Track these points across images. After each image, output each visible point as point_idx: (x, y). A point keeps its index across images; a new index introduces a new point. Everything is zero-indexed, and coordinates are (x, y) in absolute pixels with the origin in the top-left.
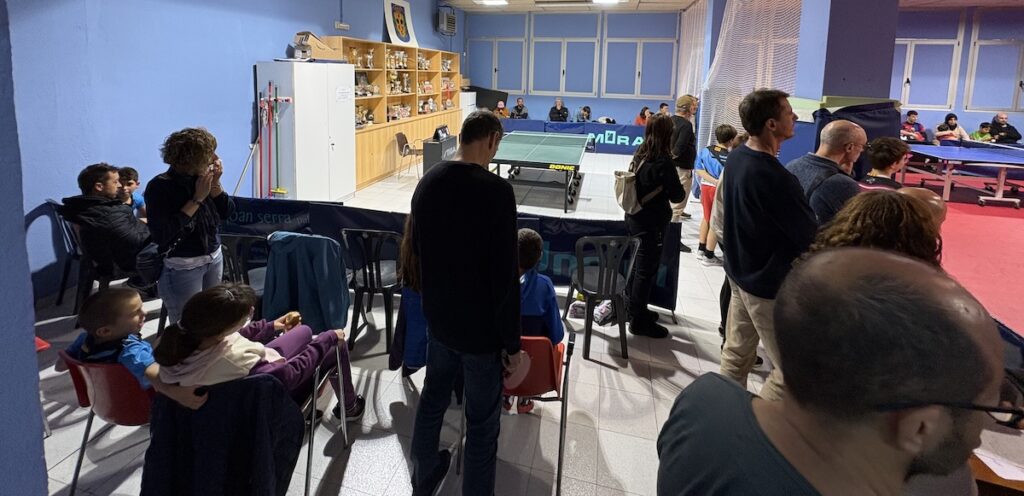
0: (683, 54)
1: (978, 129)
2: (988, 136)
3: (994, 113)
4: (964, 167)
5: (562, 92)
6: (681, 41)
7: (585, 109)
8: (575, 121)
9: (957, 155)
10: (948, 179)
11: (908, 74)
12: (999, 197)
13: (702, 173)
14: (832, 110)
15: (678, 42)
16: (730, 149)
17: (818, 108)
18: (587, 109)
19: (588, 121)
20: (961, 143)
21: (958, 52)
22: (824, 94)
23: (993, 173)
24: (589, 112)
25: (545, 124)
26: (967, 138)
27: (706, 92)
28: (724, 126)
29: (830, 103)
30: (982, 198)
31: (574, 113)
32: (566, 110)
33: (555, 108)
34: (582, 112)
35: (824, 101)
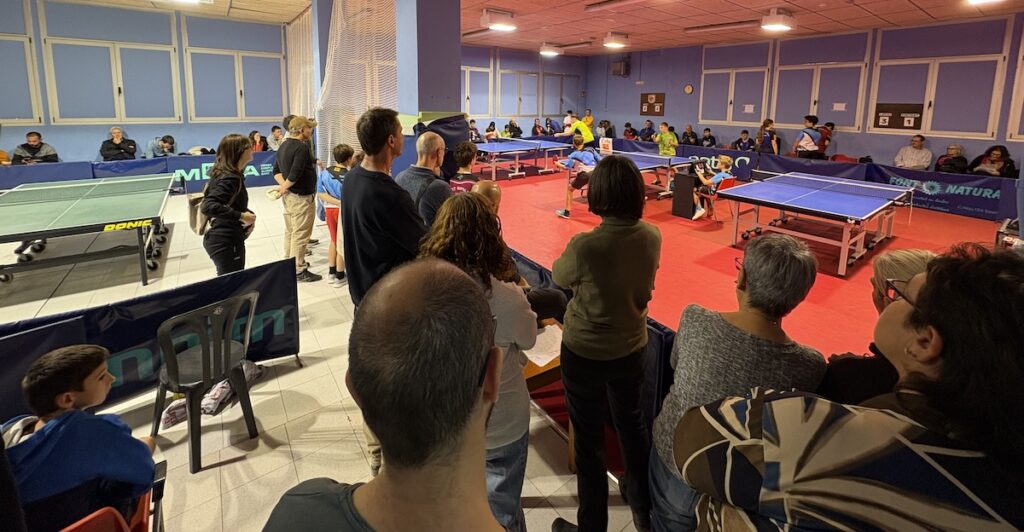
0: (292, 70)
1: (504, 129)
2: (509, 134)
3: (509, 119)
4: (502, 156)
5: (121, 118)
6: (289, 56)
7: (164, 140)
8: (150, 157)
9: (496, 149)
10: (493, 166)
11: (467, 94)
12: (517, 173)
13: (325, 196)
14: (426, 123)
15: (285, 57)
16: (349, 168)
17: (416, 123)
18: (168, 139)
19: (171, 154)
20: (497, 140)
21: (491, 76)
22: (420, 110)
23: (512, 157)
24: (172, 143)
25: (93, 166)
26: (500, 137)
27: (321, 111)
28: (340, 146)
29: (425, 117)
30: (510, 175)
31: (147, 146)
32: (132, 142)
33: (111, 141)
34: (161, 143)
35: (420, 116)
